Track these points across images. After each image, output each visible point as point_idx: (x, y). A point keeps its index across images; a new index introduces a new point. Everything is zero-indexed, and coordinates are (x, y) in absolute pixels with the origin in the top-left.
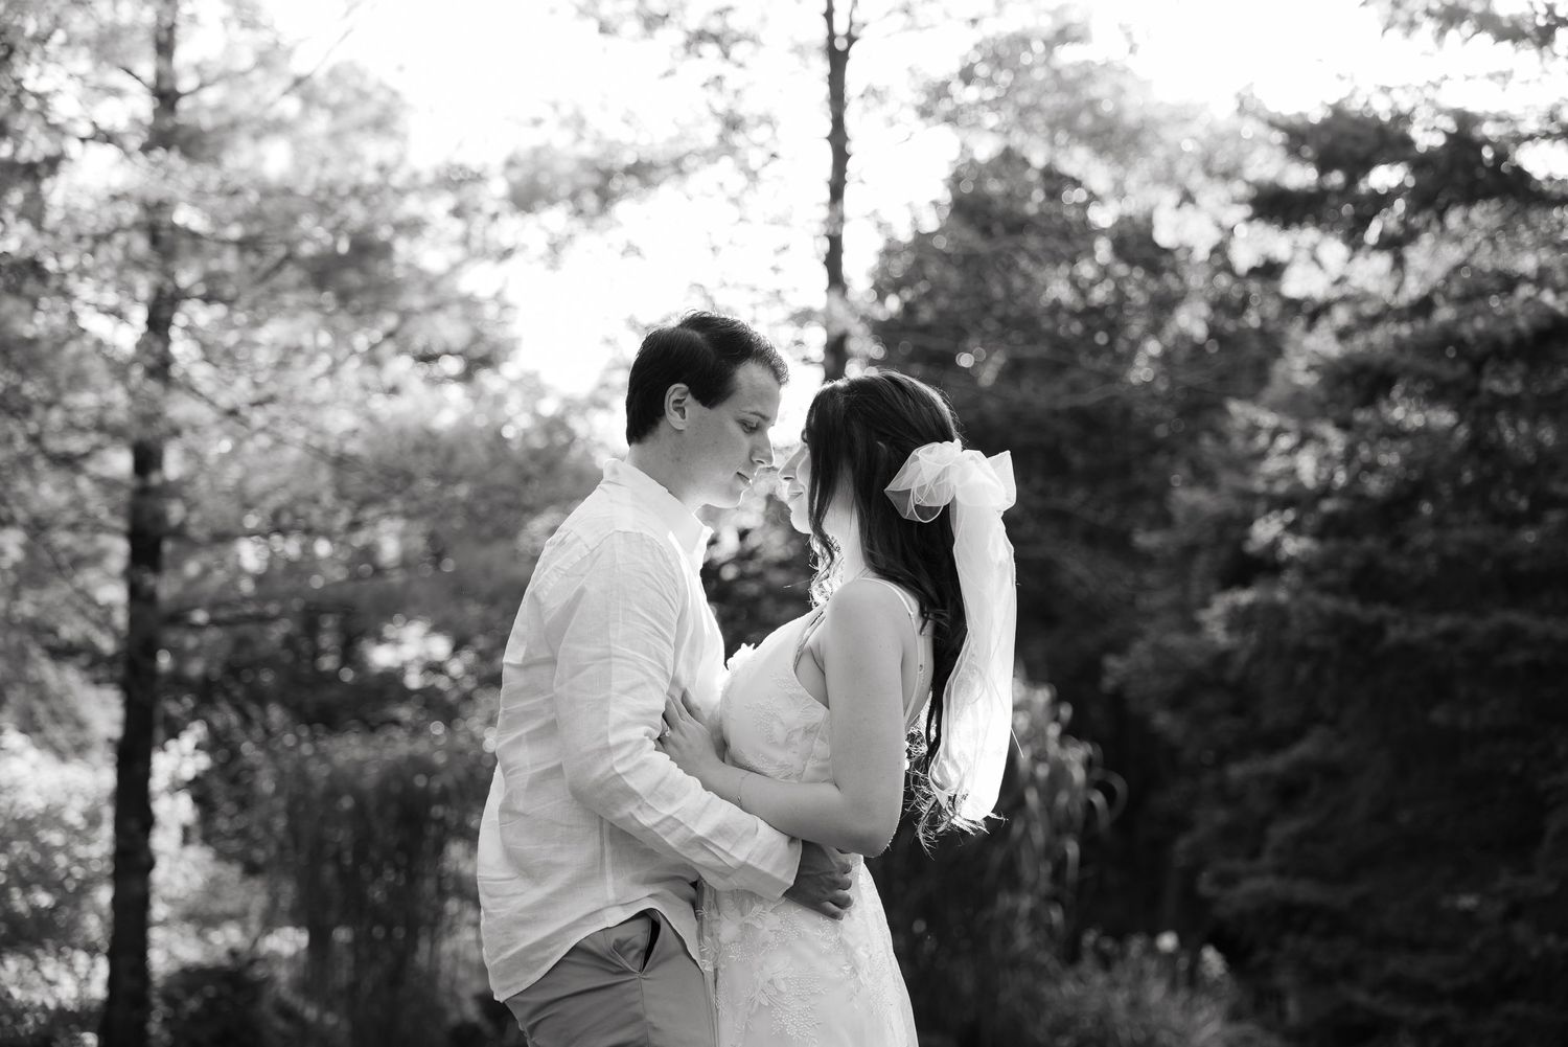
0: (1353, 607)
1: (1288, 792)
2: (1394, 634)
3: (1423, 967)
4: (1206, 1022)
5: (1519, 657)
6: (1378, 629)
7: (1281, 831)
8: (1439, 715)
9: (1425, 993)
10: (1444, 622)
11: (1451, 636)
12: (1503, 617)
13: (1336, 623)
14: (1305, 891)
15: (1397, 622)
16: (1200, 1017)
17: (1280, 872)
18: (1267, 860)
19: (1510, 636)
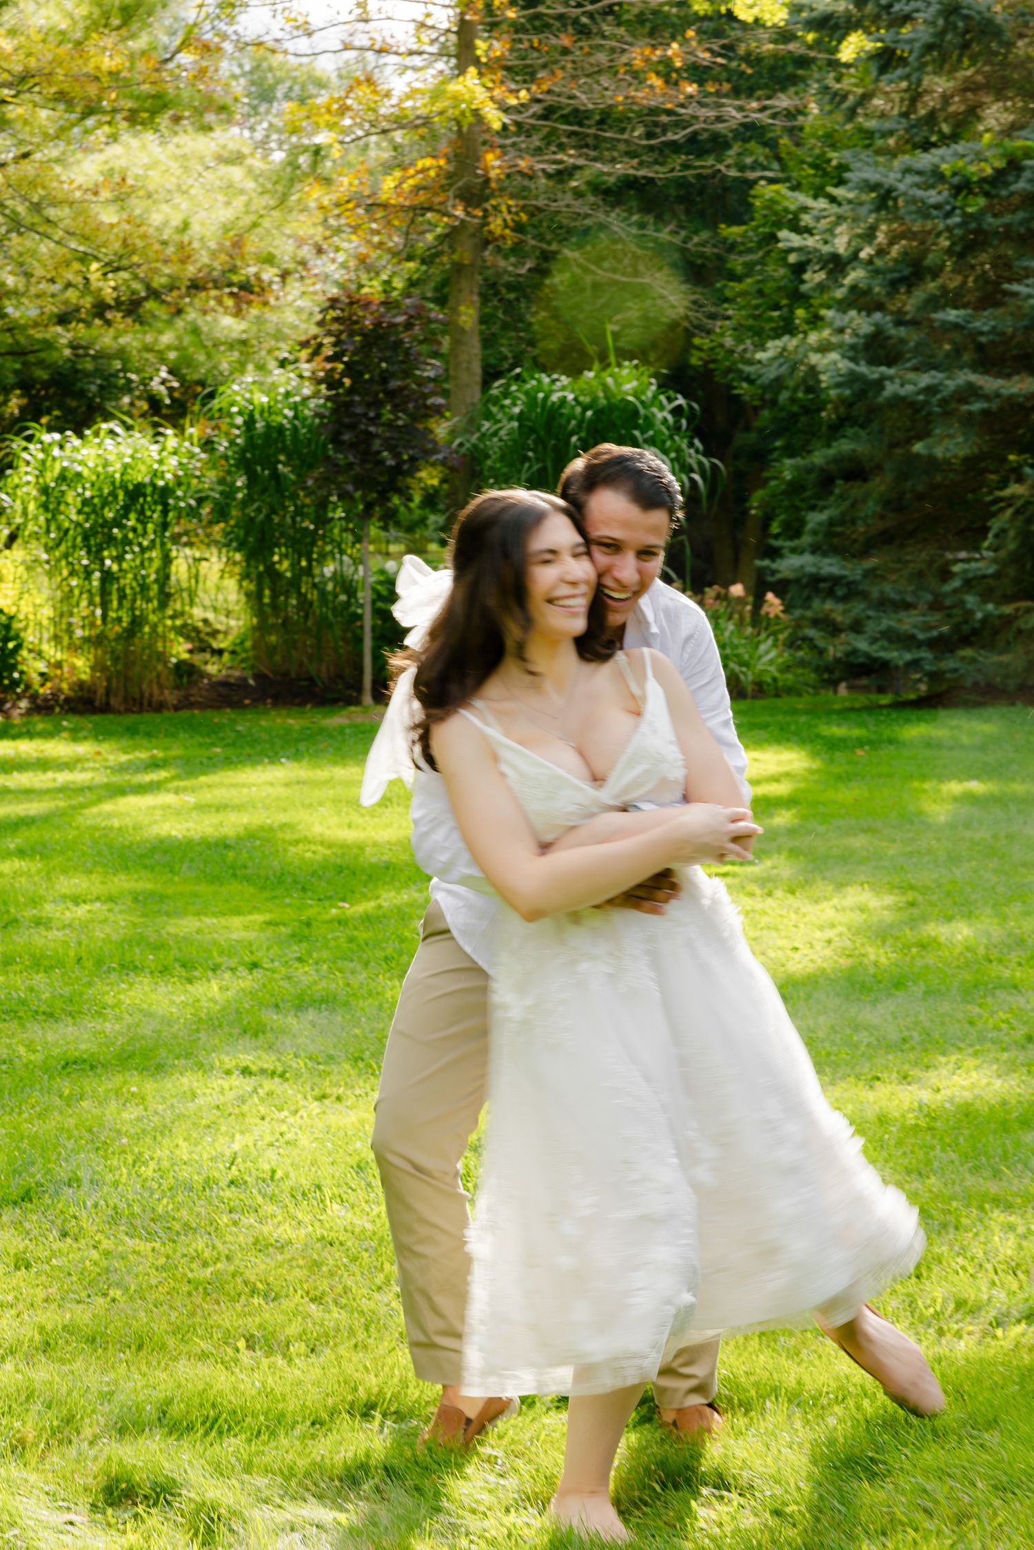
0: (863, 369)
1: (826, 481)
2: (890, 389)
3: (908, 622)
4: (767, 653)
5: (977, 406)
6: (879, 384)
7: (815, 519)
8: (918, 447)
9: (907, 641)
10: (925, 380)
11: (931, 390)
12: (966, 377)
13: (852, 378)
14: (830, 566)
15: (891, 379)
16: (763, 647)
17: (815, 549)
18: (806, 539)
19: (971, 392)
